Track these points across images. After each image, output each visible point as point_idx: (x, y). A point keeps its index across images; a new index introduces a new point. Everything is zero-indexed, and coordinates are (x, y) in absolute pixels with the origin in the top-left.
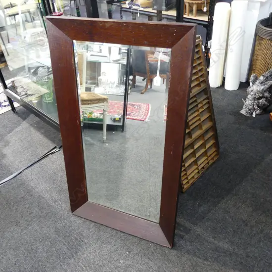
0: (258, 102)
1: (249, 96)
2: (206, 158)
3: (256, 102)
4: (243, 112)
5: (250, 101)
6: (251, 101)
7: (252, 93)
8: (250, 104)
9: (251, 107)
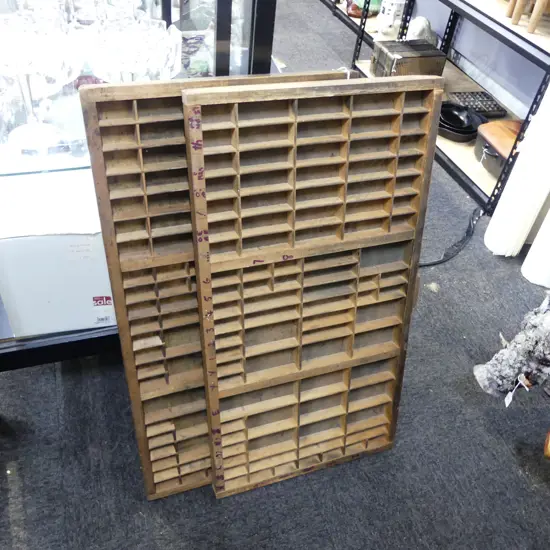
0: (540, 370)
1: (520, 337)
2: (340, 432)
3: (533, 365)
4: (481, 373)
5: (515, 354)
6: (518, 353)
7: (531, 333)
8: (511, 362)
9: (508, 372)
